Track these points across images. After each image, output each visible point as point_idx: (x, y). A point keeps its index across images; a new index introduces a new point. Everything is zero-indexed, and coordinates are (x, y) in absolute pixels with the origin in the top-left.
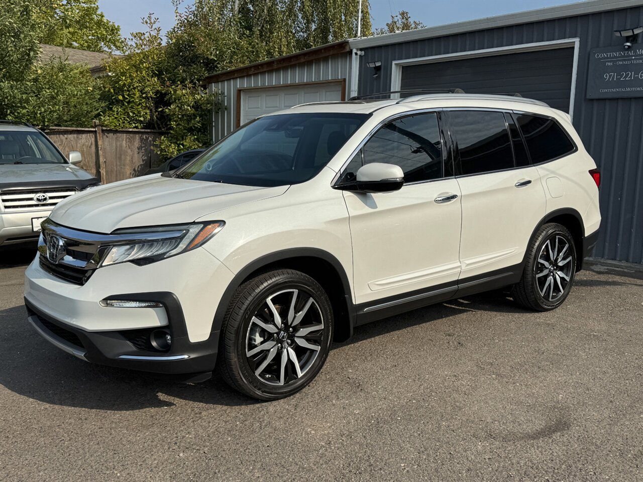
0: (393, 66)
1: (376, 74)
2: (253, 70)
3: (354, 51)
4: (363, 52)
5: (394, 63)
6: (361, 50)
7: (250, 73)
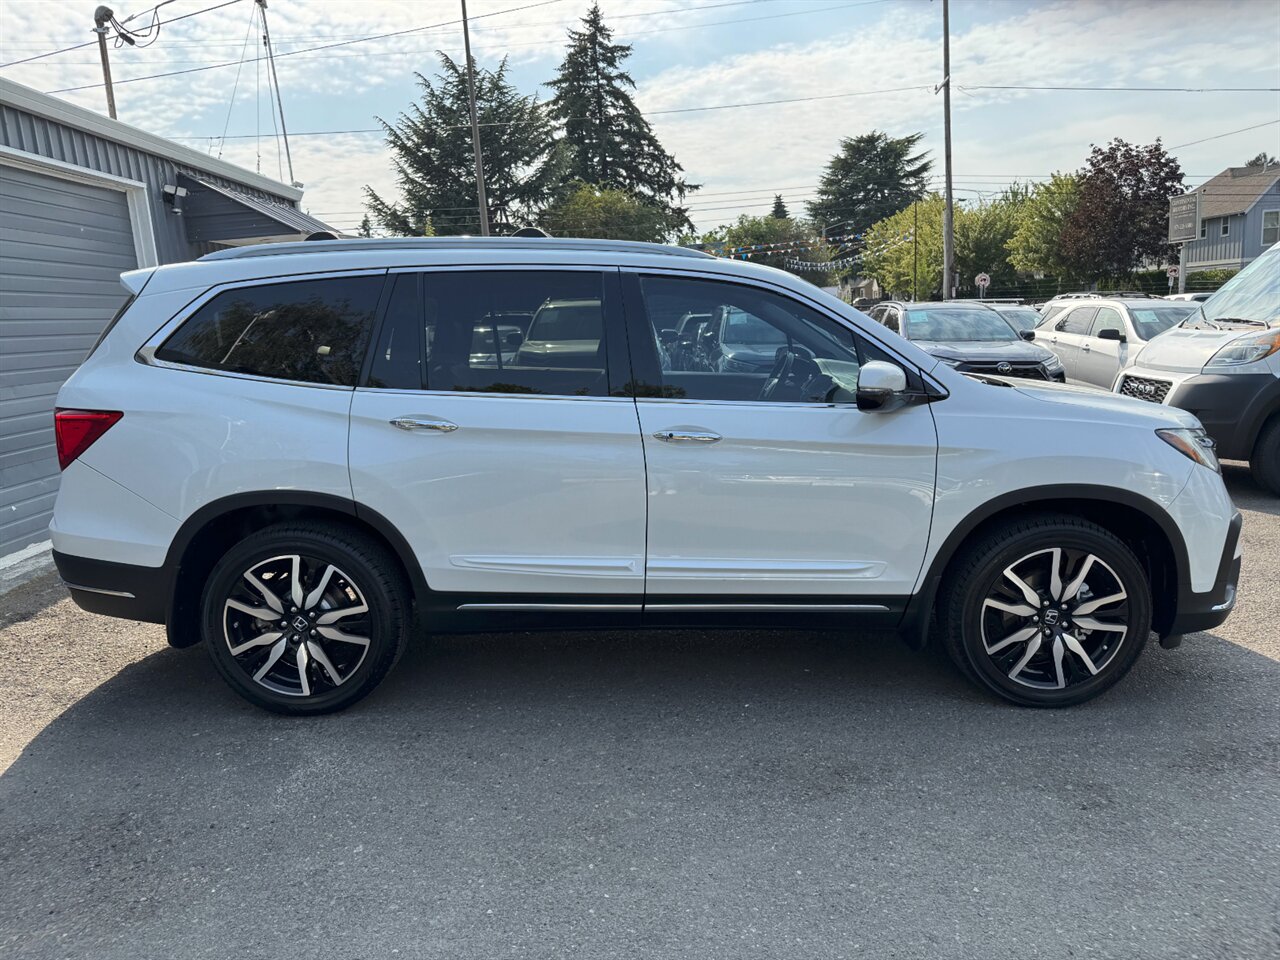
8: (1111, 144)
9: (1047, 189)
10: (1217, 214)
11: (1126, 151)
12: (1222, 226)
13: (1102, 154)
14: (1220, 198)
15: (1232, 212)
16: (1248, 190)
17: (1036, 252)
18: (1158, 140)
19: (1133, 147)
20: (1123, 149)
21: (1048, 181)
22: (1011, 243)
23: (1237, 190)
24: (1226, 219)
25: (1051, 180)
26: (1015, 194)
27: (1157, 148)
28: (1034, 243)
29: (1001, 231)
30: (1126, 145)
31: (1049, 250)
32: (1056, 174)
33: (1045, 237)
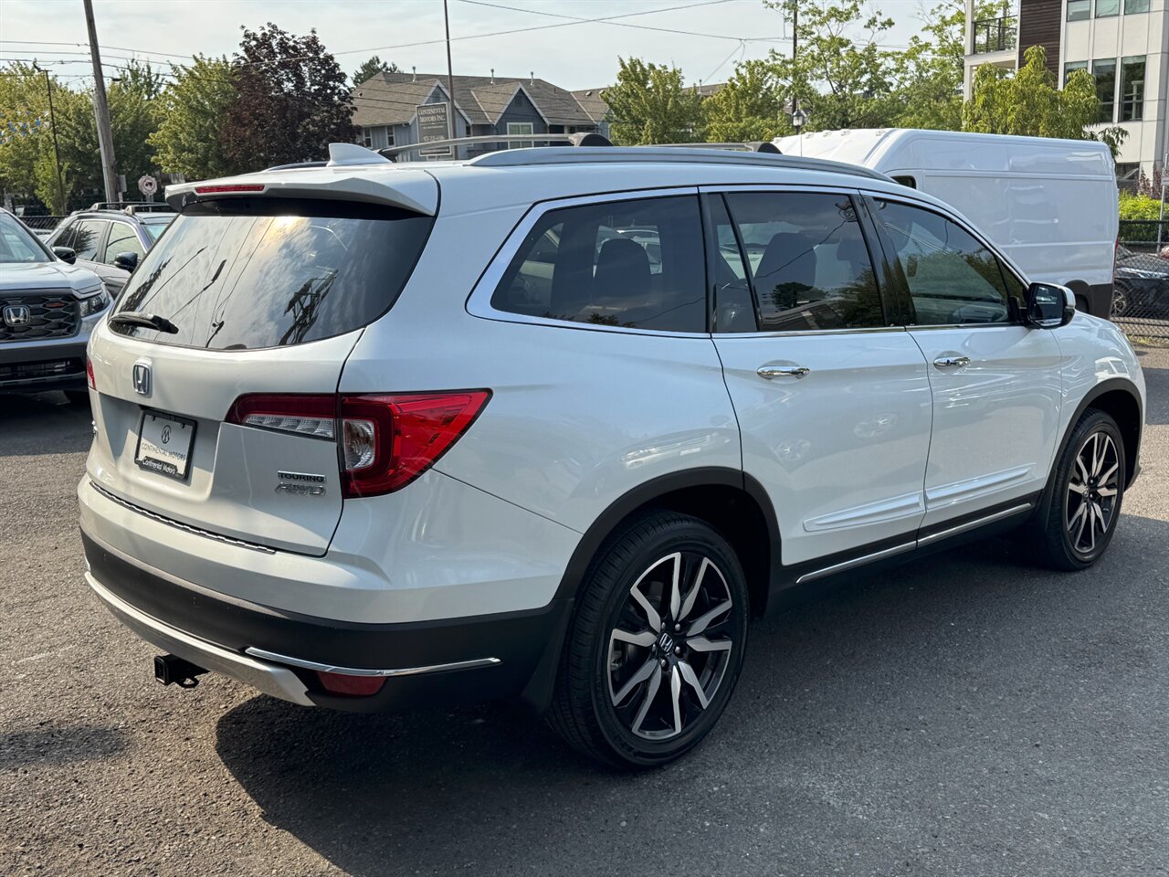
8: (263, 29)
9: (191, 73)
10: (379, 122)
11: (281, 39)
12: (387, 136)
13: (255, 39)
14: (380, 104)
15: (395, 121)
16: (407, 98)
17: (190, 151)
18: (313, 32)
19: (289, 36)
20: (279, 37)
21: (191, 64)
22: (153, 139)
23: (395, 97)
24: (390, 127)
25: (194, 64)
26: (135, 74)
27: (314, 40)
28: (186, 140)
29: (129, 121)
30: (281, 33)
31: (207, 150)
32: (199, 57)
33: (199, 133)
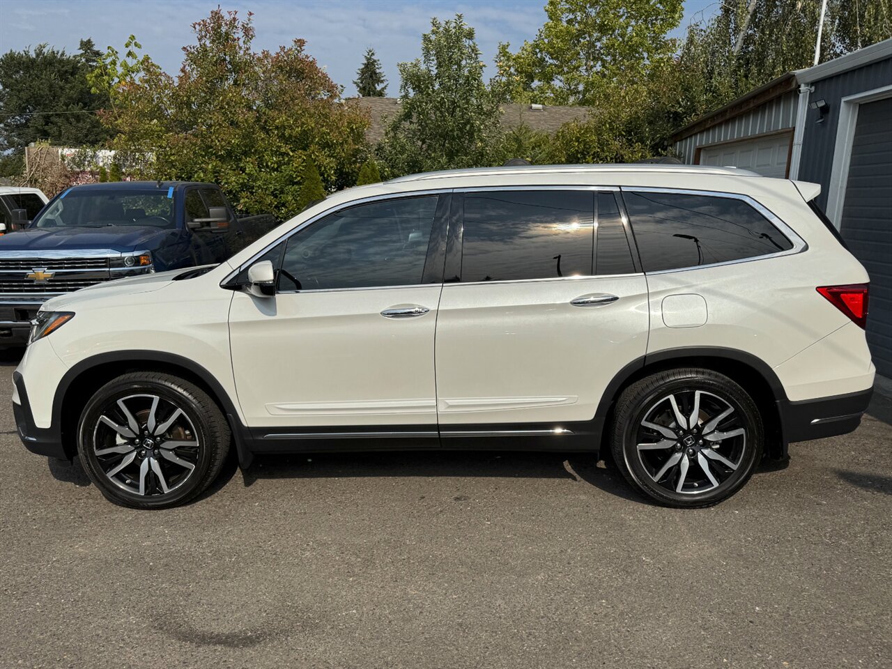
0: (842, 103)
1: (822, 118)
2: (709, 122)
3: (803, 88)
4: (813, 88)
5: (844, 99)
6: (812, 84)
7: (708, 126)
